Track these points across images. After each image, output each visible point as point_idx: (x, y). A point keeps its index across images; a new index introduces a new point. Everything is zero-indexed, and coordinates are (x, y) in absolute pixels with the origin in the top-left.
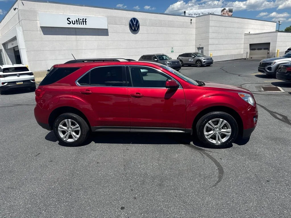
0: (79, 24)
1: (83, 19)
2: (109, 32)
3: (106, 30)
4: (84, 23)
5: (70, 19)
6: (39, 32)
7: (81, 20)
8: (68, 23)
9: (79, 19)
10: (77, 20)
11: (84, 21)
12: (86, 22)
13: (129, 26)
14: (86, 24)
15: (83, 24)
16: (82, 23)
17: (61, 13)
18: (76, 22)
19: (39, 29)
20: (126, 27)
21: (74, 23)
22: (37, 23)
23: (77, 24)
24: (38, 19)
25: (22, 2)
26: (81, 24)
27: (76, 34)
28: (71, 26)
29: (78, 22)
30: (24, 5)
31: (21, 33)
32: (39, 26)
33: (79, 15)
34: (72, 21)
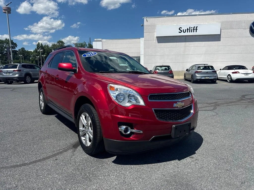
0: (190, 32)
1: (195, 27)
2: (221, 37)
3: (218, 36)
4: (195, 30)
5: (181, 28)
6: (155, 41)
7: (192, 28)
8: (179, 32)
9: (190, 27)
10: (188, 28)
11: (195, 29)
12: (196, 29)
13: (249, 29)
14: (196, 32)
15: (194, 32)
16: (193, 30)
17: (175, 25)
18: (187, 31)
19: (155, 38)
20: (245, 30)
21: (184, 31)
22: (154, 34)
23: (188, 32)
24: (156, 30)
25: (147, 20)
26: (192, 32)
27: (185, 41)
28: (182, 34)
29: (189, 31)
30: (147, 21)
31: (143, 42)
32: (156, 36)
33: (192, 24)
34: (183, 30)
